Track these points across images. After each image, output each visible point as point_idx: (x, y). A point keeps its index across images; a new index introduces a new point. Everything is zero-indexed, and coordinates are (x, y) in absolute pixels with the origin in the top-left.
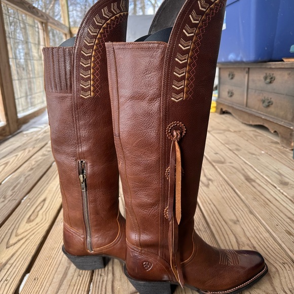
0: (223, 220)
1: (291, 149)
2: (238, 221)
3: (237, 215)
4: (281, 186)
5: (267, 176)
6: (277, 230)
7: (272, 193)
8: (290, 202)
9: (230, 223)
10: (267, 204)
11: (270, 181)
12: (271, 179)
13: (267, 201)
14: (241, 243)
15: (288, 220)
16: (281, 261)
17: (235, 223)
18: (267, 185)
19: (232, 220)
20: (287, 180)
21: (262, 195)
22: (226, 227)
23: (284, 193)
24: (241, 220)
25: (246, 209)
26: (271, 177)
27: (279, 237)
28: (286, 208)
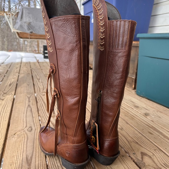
1: (132, 89)
2: (122, 128)
4: (135, 108)
5: (126, 103)
6: (144, 132)
7: (133, 112)
8: (143, 116)
10: (133, 118)
11: (129, 106)
12: (129, 105)
13: (132, 117)
14: (129, 141)
15: (147, 126)
16: (154, 149)
17: (121, 130)
18: (128, 108)
20: (137, 105)
21: (128, 113)
23: (139, 112)
24: (123, 128)
25: (124, 122)
27: (146, 136)
28: (143, 120)
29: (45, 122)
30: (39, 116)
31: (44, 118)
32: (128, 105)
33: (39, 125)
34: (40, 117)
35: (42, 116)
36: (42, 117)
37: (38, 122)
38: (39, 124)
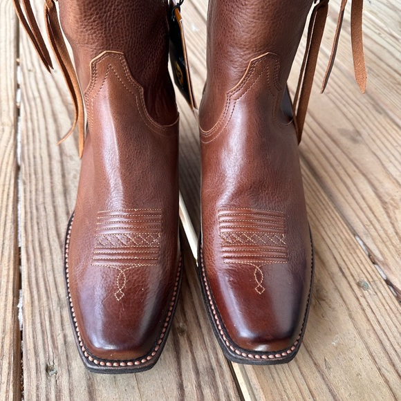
0: (326, 132)
2: (358, 133)
3: (350, 116)
9: (344, 141)
11: (382, 25)
12: (381, 20)
14: (387, 199)
17: (354, 141)
19: (344, 132)
21: (381, 60)
22: (338, 153)
24: (362, 130)
25: (364, 100)
26: (380, 15)
29: (36, 94)
30: (18, 64)
31: (35, 77)
32: (377, 21)
33: (9, 111)
34: (22, 69)
35: (30, 66)
36: (30, 71)
37: (11, 94)
38: (12, 104)
